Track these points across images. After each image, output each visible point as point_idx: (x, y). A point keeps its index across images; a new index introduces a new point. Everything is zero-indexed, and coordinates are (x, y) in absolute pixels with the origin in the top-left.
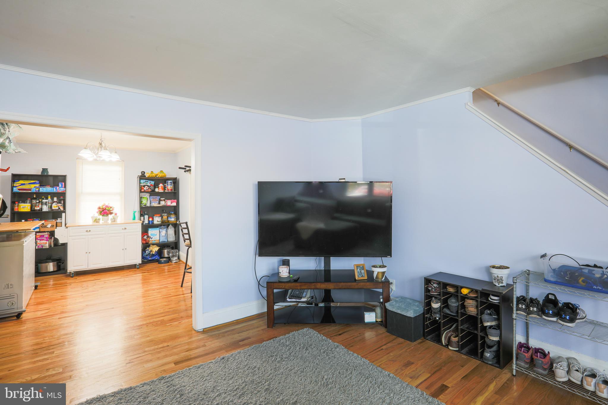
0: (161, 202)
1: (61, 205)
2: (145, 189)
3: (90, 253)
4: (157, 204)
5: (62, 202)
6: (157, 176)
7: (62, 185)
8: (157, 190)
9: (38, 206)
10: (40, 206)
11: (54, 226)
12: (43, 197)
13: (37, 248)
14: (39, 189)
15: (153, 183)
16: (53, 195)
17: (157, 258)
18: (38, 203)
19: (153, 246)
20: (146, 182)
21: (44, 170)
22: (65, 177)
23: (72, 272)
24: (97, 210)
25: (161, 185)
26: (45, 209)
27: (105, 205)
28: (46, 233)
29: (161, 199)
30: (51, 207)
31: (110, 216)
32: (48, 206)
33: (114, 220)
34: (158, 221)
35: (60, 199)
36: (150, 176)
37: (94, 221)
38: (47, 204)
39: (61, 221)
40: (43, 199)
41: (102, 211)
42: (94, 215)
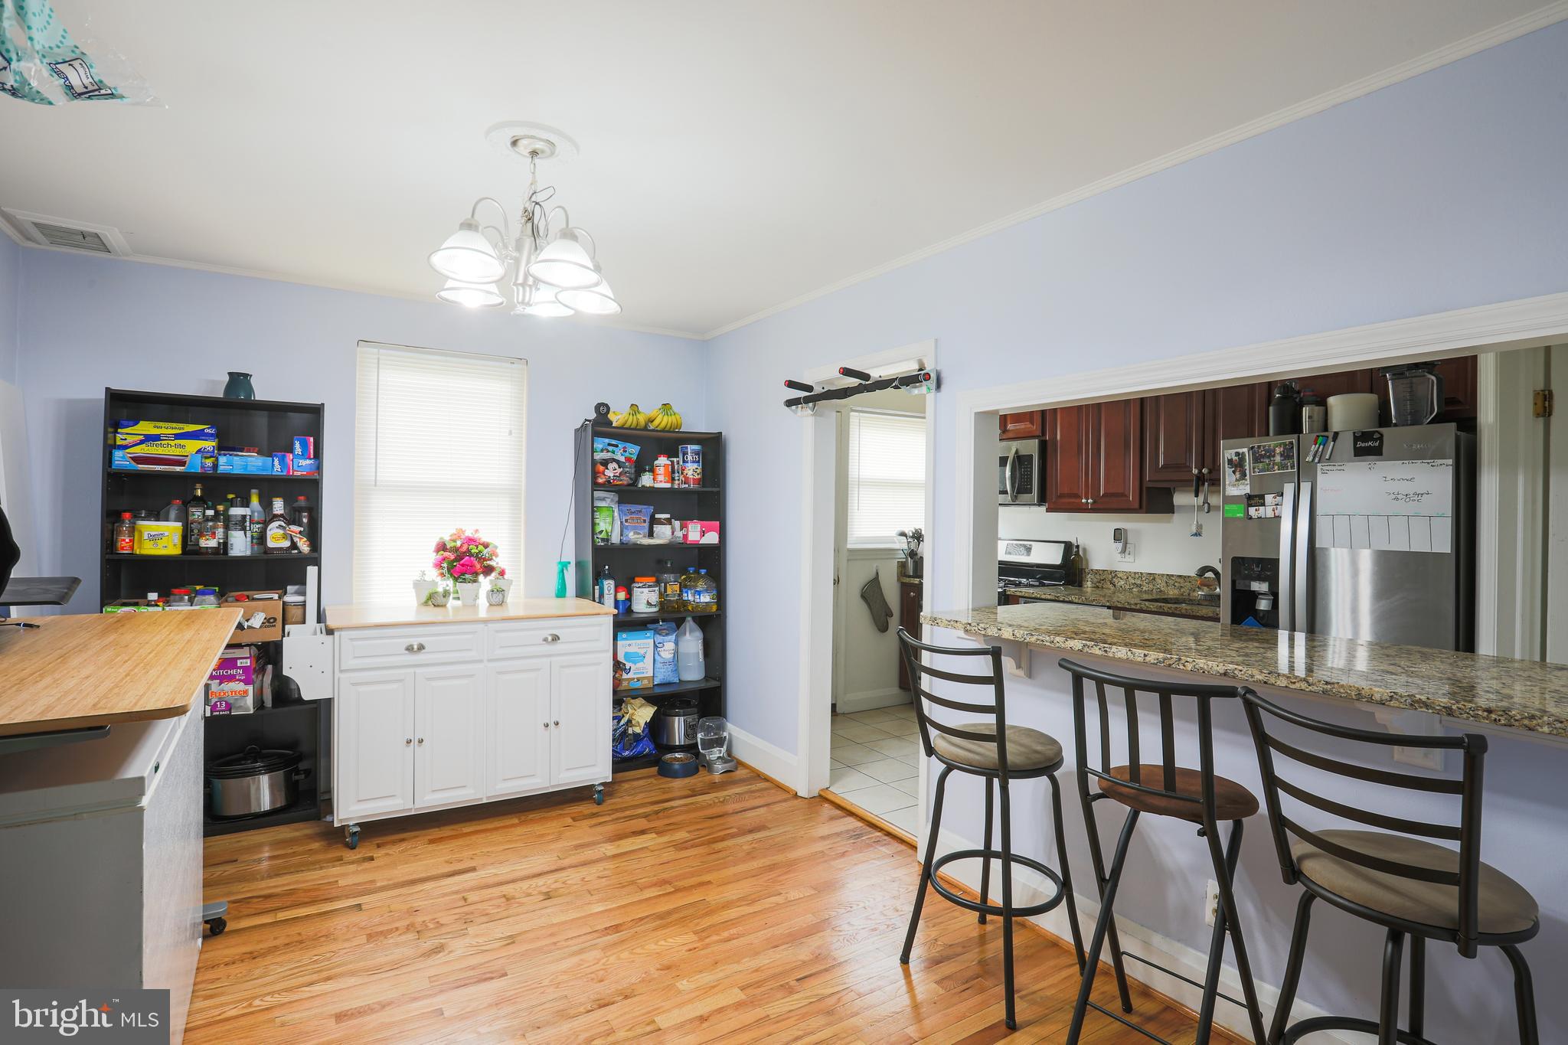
0: (657, 528)
1: (300, 532)
2: (609, 473)
3: (421, 741)
4: (644, 537)
5: (305, 520)
6: (652, 427)
7: (304, 446)
8: (646, 480)
9: (213, 535)
10: (220, 532)
11: (275, 619)
12: (230, 496)
13: (208, 714)
14: (217, 460)
15: (634, 450)
16: (269, 486)
17: (647, 748)
18: (211, 520)
19: (632, 701)
20: (611, 448)
21: (238, 381)
22: (315, 412)
23: (351, 823)
24: (433, 557)
25: (662, 461)
26: (240, 545)
27: (463, 537)
28: (245, 652)
29: (657, 516)
30: (262, 538)
31: (485, 583)
32: (249, 534)
33: (498, 595)
34: (649, 604)
35: (296, 505)
36: (626, 421)
37: (426, 603)
38: (248, 524)
39: (300, 599)
40: (232, 503)
41: (456, 560)
42: (424, 573)
